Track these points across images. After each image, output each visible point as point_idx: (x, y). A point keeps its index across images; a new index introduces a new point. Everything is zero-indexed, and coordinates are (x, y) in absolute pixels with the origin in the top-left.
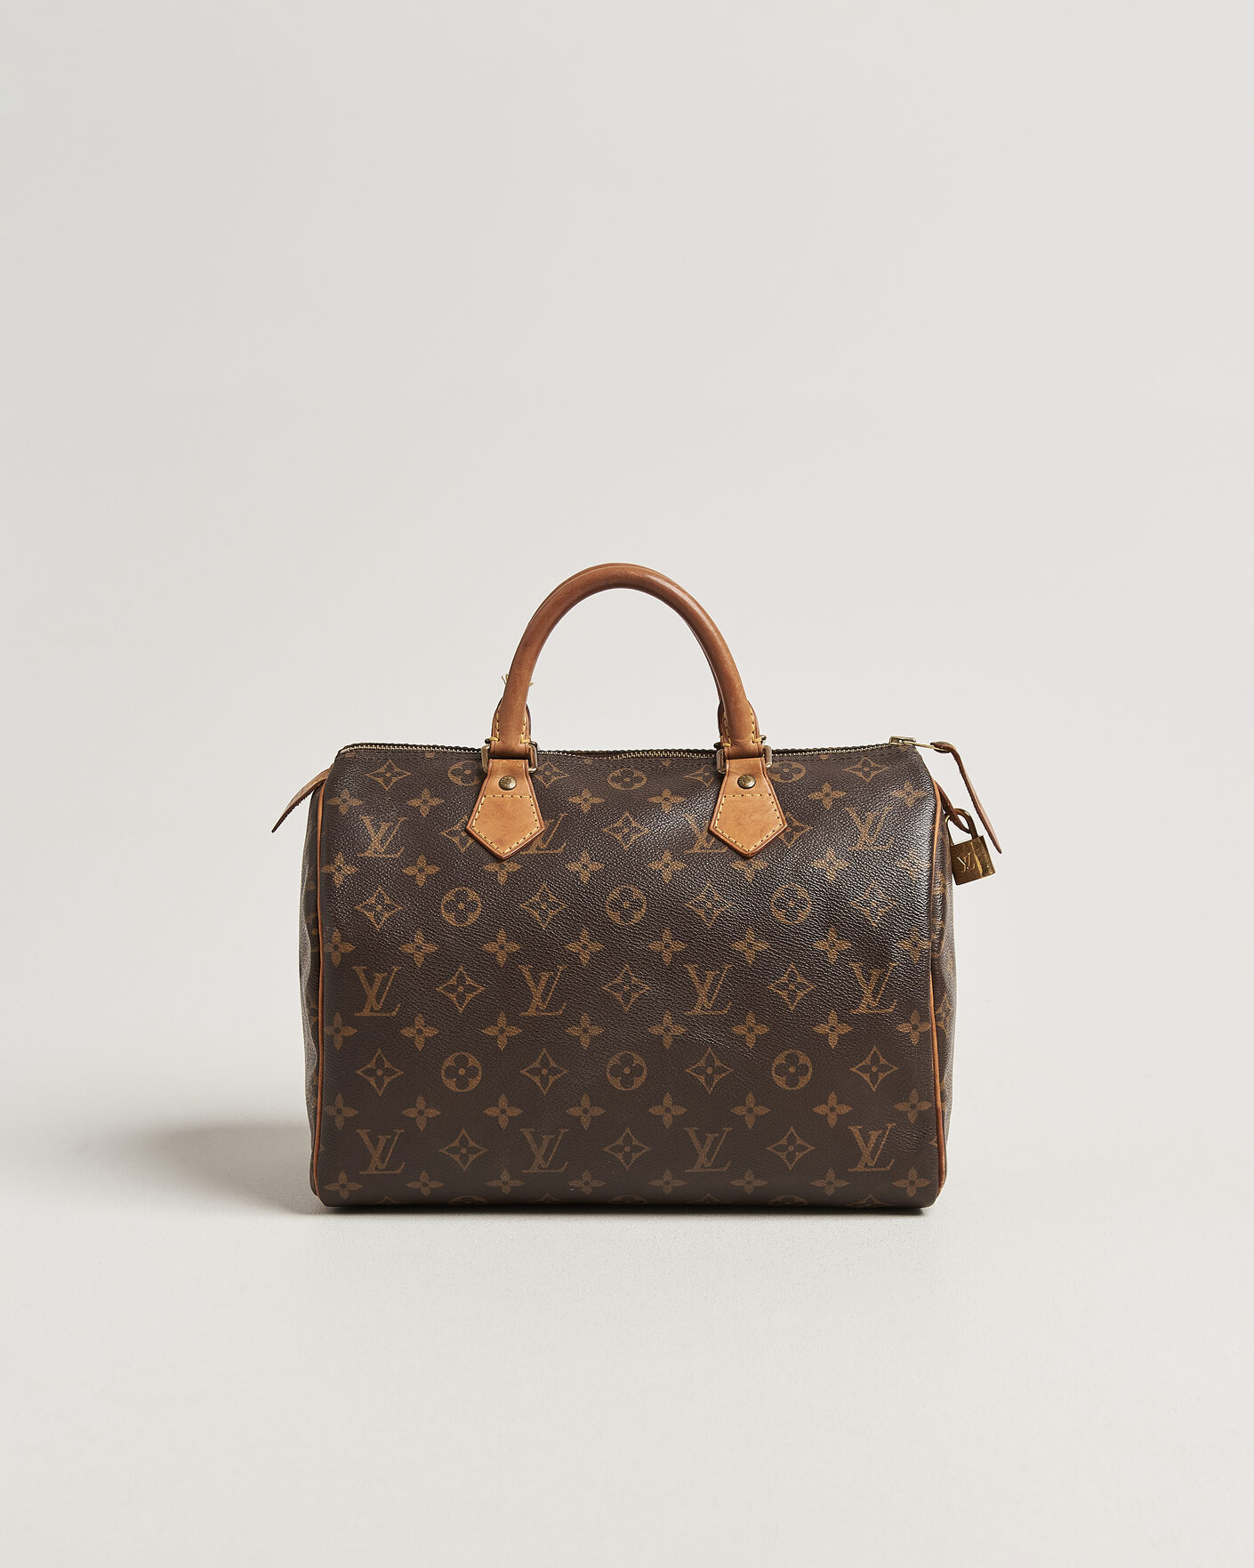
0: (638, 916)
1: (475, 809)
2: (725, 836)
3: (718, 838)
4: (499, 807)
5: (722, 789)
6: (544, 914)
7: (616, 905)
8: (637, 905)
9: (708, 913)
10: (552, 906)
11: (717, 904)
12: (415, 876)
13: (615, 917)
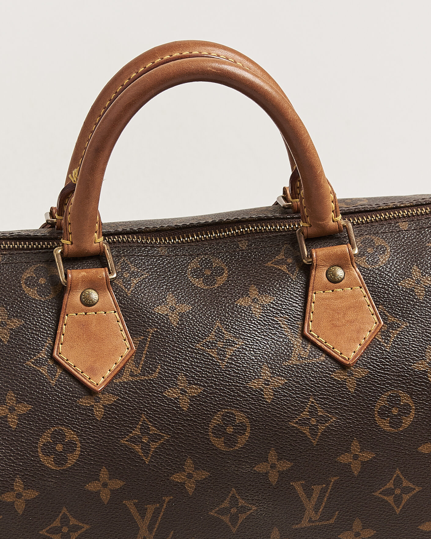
0: (242, 440)
1: (59, 331)
2: (321, 341)
3: (314, 344)
4: (84, 326)
5: (311, 285)
6: (146, 448)
7: (220, 431)
8: (240, 429)
9: (313, 430)
10: (154, 438)
11: (322, 420)
12: (6, 417)
13: (219, 443)
